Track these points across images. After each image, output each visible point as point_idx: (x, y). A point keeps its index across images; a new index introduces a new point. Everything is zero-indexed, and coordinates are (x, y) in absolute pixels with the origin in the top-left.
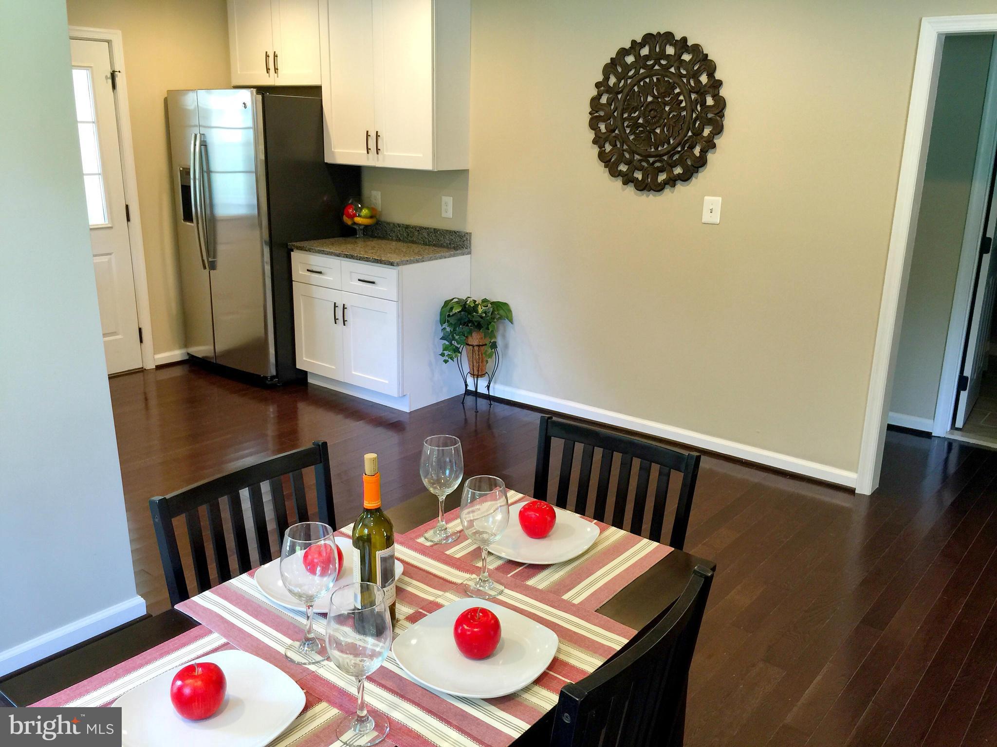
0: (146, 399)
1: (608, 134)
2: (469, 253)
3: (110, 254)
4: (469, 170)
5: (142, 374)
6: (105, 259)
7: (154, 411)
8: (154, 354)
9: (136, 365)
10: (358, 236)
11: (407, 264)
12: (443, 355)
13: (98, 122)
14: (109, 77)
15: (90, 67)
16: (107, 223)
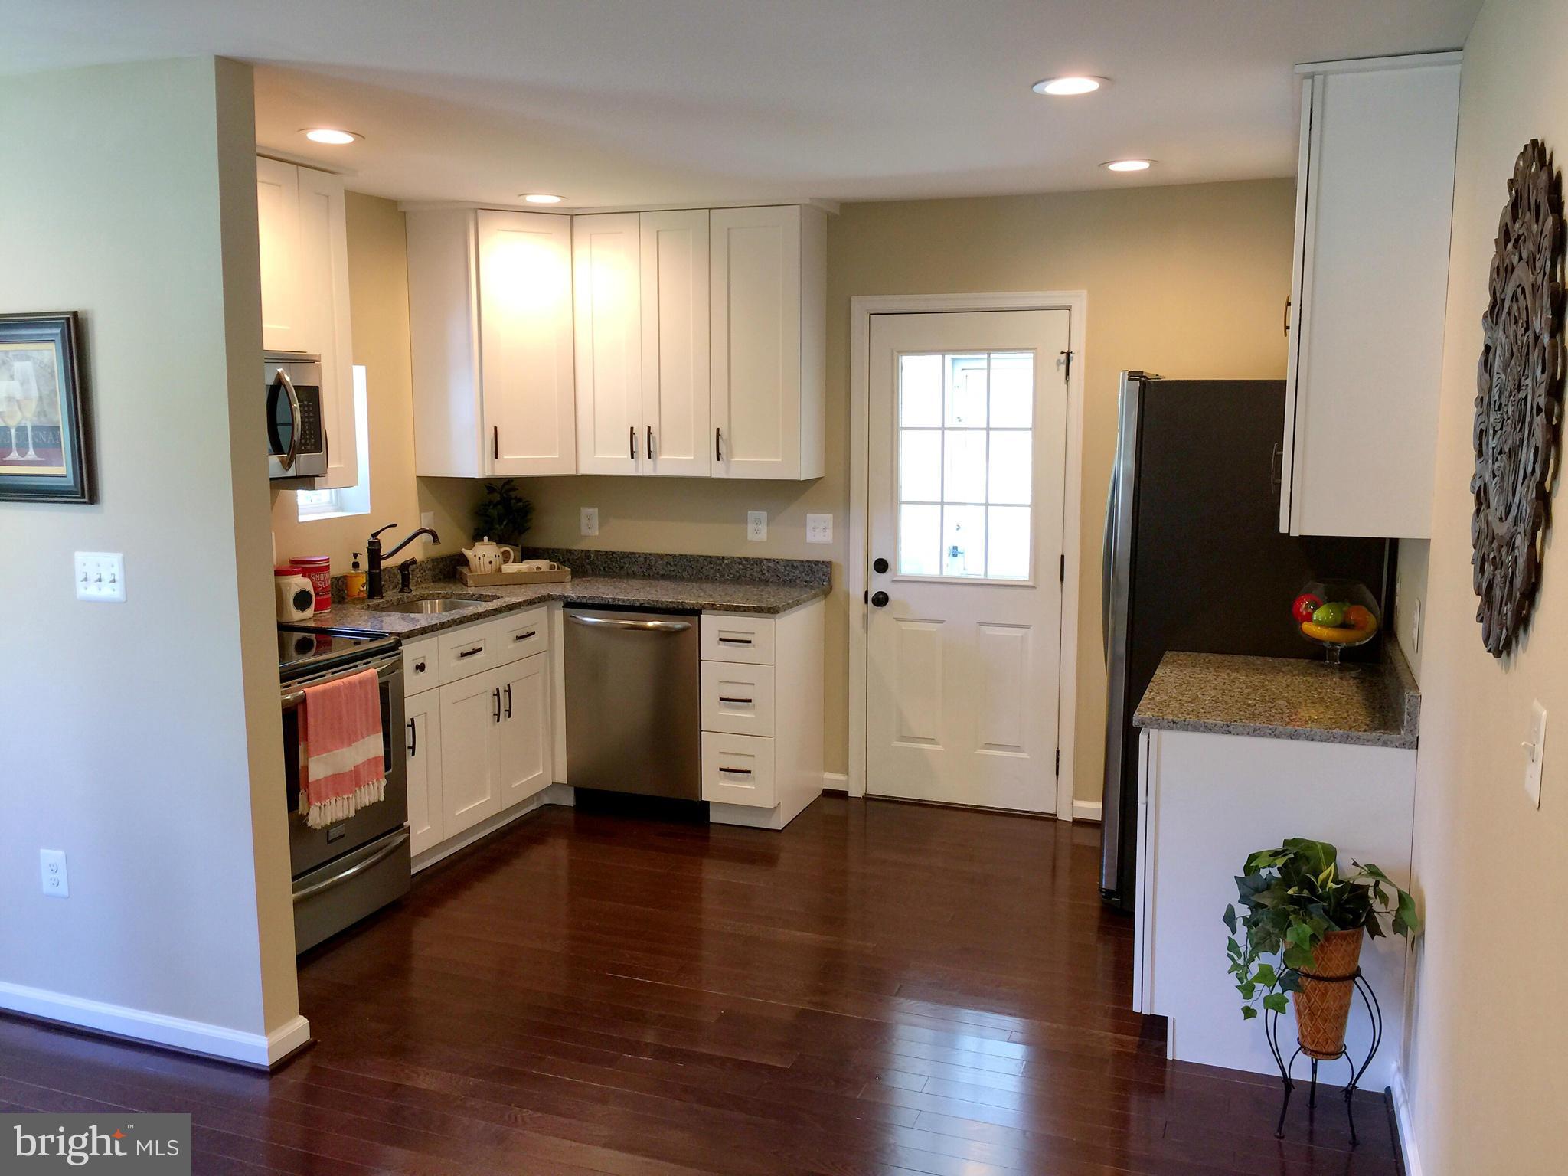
2: (1415, 745)
3: (1028, 627)
4: (1428, 541)
5: (1052, 824)
6: (1018, 633)
8: (1074, 799)
9: (1045, 807)
13: (1036, 428)
14: (1062, 361)
15: (1035, 349)
16: (1027, 579)
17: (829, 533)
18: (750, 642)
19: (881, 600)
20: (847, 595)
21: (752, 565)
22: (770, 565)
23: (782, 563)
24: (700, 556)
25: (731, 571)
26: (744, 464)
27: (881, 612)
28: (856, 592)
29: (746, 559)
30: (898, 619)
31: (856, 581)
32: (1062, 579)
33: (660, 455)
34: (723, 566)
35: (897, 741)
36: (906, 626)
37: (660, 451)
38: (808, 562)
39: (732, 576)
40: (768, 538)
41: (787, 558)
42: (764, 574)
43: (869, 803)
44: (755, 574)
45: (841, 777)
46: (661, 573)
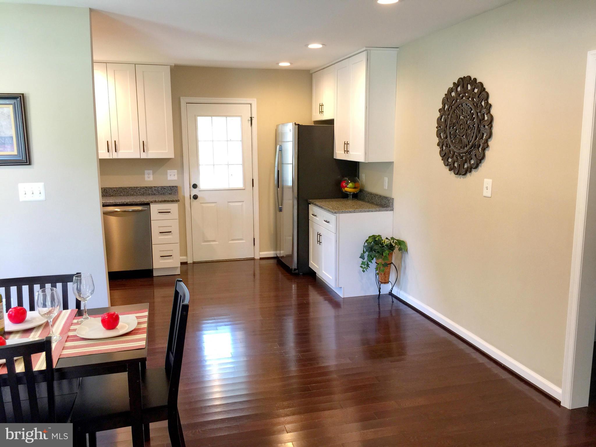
0: (254, 275)
1: (444, 139)
2: (392, 210)
3: (243, 202)
4: (393, 162)
5: (253, 261)
6: (240, 204)
7: (258, 282)
8: (260, 252)
9: (251, 256)
10: (349, 198)
11: (342, 213)
12: (361, 267)
13: (242, 141)
14: (249, 120)
15: (241, 116)
16: (243, 187)
17: (176, 176)
18: (170, 212)
19: (195, 197)
20: (184, 197)
21: (149, 189)
22: (155, 188)
23: (160, 188)
24: (127, 187)
25: (140, 192)
26: (152, 154)
27: (195, 201)
28: (187, 195)
29: (146, 187)
30: (201, 203)
31: (187, 192)
32: (253, 186)
33: (119, 151)
34: (137, 190)
35: (203, 242)
36: (204, 205)
37: (119, 149)
38: (170, 186)
39: (141, 193)
40: (153, 179)
41: (162, 186)
42: (153, 192)
43: (194, 264)
44: (150, 192)
45: (185, 257)
46: (111, 194)
